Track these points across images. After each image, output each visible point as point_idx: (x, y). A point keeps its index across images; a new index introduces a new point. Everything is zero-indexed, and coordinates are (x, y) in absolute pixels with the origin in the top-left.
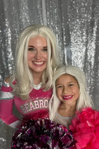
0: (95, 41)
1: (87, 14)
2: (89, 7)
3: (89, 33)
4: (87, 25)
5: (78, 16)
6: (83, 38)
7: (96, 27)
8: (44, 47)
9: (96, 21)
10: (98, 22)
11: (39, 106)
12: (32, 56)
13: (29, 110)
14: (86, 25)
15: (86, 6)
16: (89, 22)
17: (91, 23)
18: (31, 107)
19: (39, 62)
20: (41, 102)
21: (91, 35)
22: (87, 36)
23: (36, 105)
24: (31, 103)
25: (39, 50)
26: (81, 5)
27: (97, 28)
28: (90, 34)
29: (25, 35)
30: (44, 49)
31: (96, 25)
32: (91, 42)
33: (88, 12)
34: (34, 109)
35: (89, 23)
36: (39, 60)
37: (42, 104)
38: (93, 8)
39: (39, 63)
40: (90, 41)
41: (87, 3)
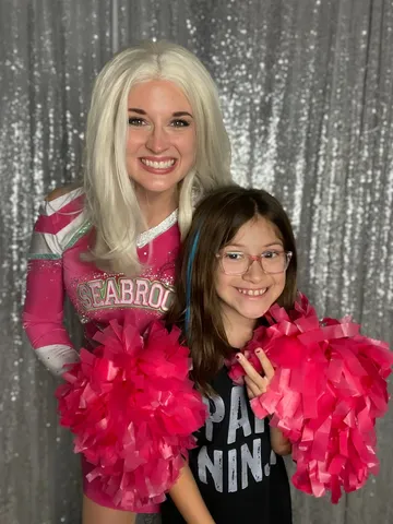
0: (275, 162)
1: (251, 82)
2: (259, 62)
3: (257, 137)
4: (251, 115)
5: (227, 85)
6: (240, 151)
7: (277, 120)
8: (176, 114)
9: (275, 103)
10: (281, 108)
11: (132, 299)
12: (139, 140)
13: (102, 303)
14: (248, 114)
15: (250, 60)
16: (256, 105)
17: (261, 108)
18: (109, 296)
19: (159, 161)
20: (143, 287)
21: (263, 142)
22: (252, 146)
23: (124, 292)
24: (110, 283)
25: (159, 122)
26: (234, 56)
27: (280, 123)
28: (261, 140)
29: (117, 75)
30: (175, 121)
31: (278, 115)
32: (262, 163)
33: (255, 76)
34: (117, 302)
35: (258, 109)
36: (158, 153)
37: (144, 293)
38: (268, 67)
39: (161, 163)
40: (260, 160)
41: (251, 49)
